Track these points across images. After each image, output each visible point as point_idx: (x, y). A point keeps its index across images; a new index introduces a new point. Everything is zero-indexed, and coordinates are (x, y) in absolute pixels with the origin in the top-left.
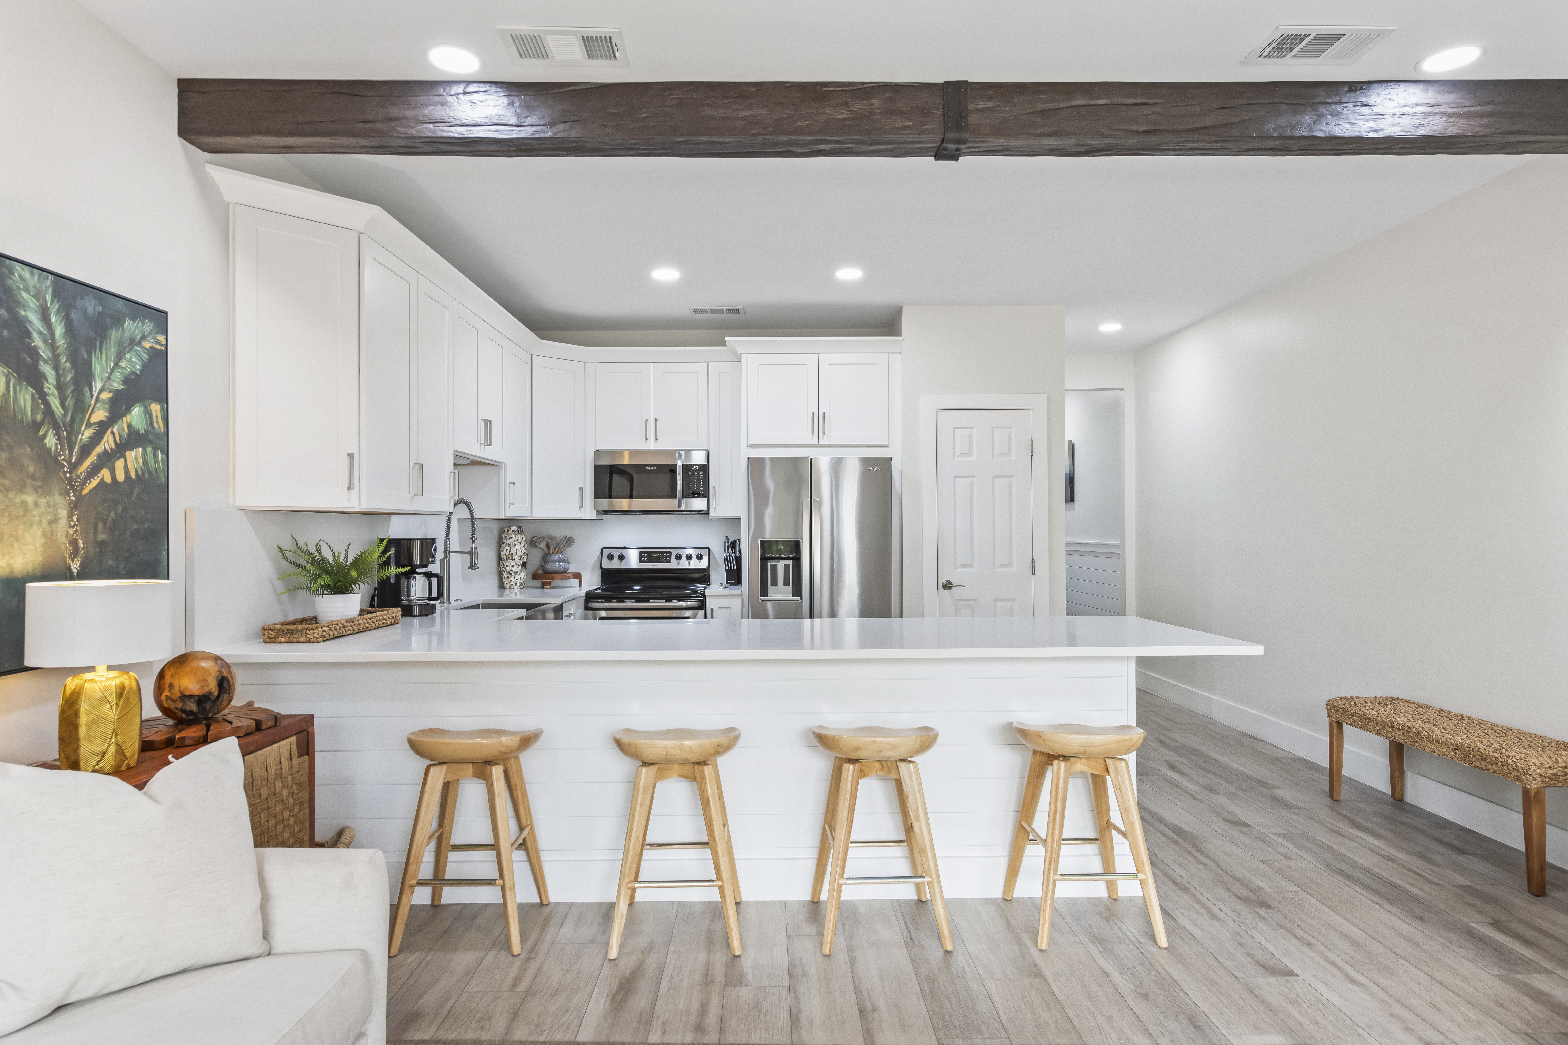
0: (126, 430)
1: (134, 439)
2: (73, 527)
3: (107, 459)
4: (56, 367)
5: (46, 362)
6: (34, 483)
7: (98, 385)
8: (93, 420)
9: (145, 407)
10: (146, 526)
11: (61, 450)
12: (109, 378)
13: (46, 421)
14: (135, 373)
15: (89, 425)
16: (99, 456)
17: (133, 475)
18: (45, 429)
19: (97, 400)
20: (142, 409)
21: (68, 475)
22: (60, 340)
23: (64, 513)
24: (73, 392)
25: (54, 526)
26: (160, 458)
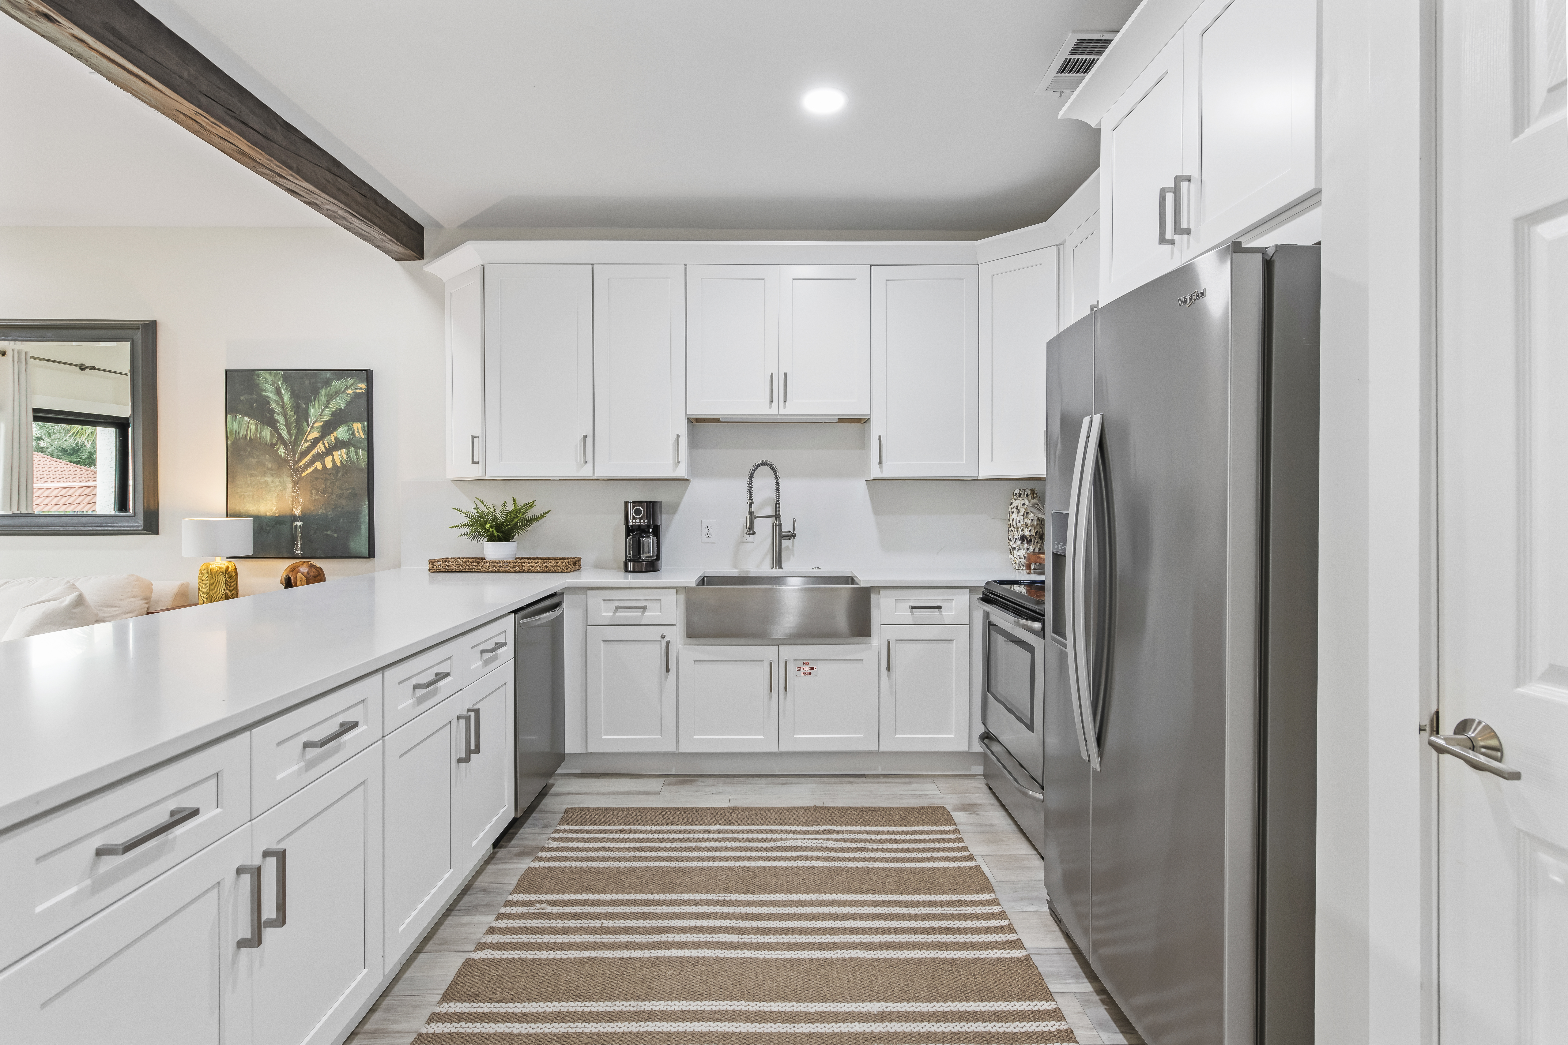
0: (333, 440)
1: (339, 444)
2: (296, 492)
3: (320, 457)
4: (285, 415)
5: (278, 414)
6: (271, 472)
7: (313, 419)
8: (308, 439)
9: (348, 426)
10: (349, 492)
11: (288, 455)
12: (320, 415)
13: (279, 442)
14: (341, 409)
15: (306, 441)
16: (313, 456)
17: (339, 464)
18: (278, 446)
19: (312, 427)
20: (346, 428)
21: (292, 467)
22: (287, 402)
23: (290, 486)
24: (295, 426)
25: (283, 492)
26: (361, 453)
